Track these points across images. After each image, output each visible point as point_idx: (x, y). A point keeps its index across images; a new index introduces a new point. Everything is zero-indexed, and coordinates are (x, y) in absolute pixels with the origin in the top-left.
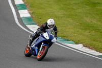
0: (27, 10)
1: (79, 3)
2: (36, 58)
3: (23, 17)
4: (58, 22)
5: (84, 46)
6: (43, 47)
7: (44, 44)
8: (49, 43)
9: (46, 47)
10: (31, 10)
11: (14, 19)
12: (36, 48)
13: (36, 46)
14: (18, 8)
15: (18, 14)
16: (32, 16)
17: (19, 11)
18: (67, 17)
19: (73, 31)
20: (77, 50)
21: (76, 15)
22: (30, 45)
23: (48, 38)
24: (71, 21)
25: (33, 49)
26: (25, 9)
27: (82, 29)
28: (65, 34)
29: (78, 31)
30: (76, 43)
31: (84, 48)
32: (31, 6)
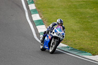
1: (94, 16)
4: (75, 35)
11: (33, 35)
17: (37, 27)
18: (83, 30)
19: (90, 43)
21: (92, 28)
24: (88, 34)
28: (82, 46)
29: (95, 43)
30: (94, 55)
32: (48, 22)
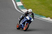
0: (21, 2)
2: (23, 30)
3: (19, 6)
4: (37, 7)
5: (51, 18)
6: (27, 24)
7: (27, 22)
8: (29, 21)
9: (28, 24)
10: (23, 2)
12: (23, 24)
13: (23, 23)
14: (16, 1)
15: (16, 4)
16: (23, 5)
17: (17, 3)
20: (47, 20)
21: (46, 3)
22: (19, 23)
23: (29, 19)
24: (44, 6)
25: (21, 25)
26: (20, 1)
27: (49, 10)
30: (47, 17)
31: (51, 19)
